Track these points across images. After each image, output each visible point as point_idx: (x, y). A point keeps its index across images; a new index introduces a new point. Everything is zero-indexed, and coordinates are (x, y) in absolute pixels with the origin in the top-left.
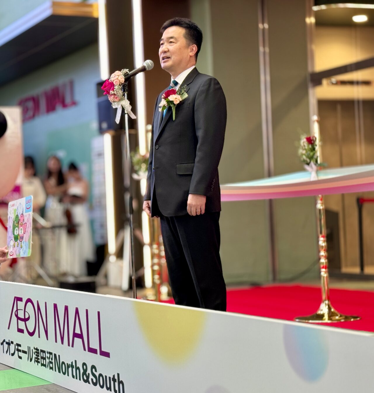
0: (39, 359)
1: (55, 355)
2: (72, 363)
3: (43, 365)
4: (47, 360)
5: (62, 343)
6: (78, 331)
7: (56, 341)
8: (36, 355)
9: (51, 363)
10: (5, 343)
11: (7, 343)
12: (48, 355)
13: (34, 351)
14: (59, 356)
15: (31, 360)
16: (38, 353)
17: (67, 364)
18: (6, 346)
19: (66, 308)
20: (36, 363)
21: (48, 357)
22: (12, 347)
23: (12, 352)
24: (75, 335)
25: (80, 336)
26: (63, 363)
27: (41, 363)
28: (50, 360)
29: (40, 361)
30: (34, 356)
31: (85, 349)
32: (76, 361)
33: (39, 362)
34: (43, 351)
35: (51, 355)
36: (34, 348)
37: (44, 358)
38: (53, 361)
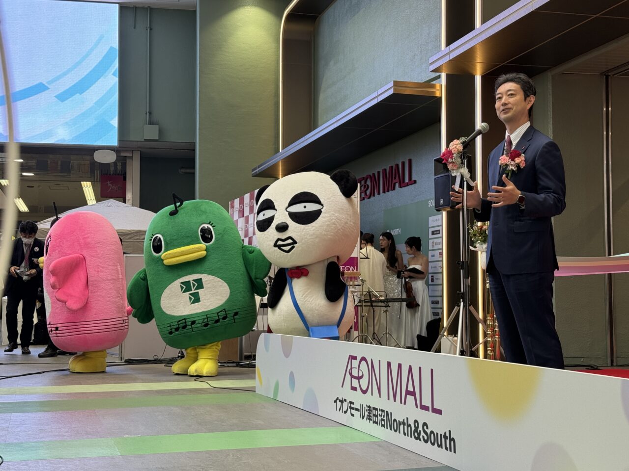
0: (371, 416)
1: (387, 412)
2: (404, 420)
4: (379, 418)
6: (410, 389)
7: (389, 399)
8: (369, 413)
9: (383, 420)
10: (338, 401)
11: (340, 401)
13: (367, 408)
14: (391, 413)
15: (363, 418)
16: (371, 411)
17: (399, 421)
18: (339, 403)
19: (400, 366)
20: (368, 421)
21: (380, 414)
22: (345, 405)
23: (345, 409)
24: (408, 393)
25: (413, 394)
26: (395, 420)
27: (373, 421)
28: (382, 417)
29: (372, 418)
30: (367, 413)
31: (417, 407)
32: (407, 419)
33: (370, 420)
34: (376, 409)
35: (383, 413)
36: (367, 405)
37: (376, 416)
38: (385, 418)
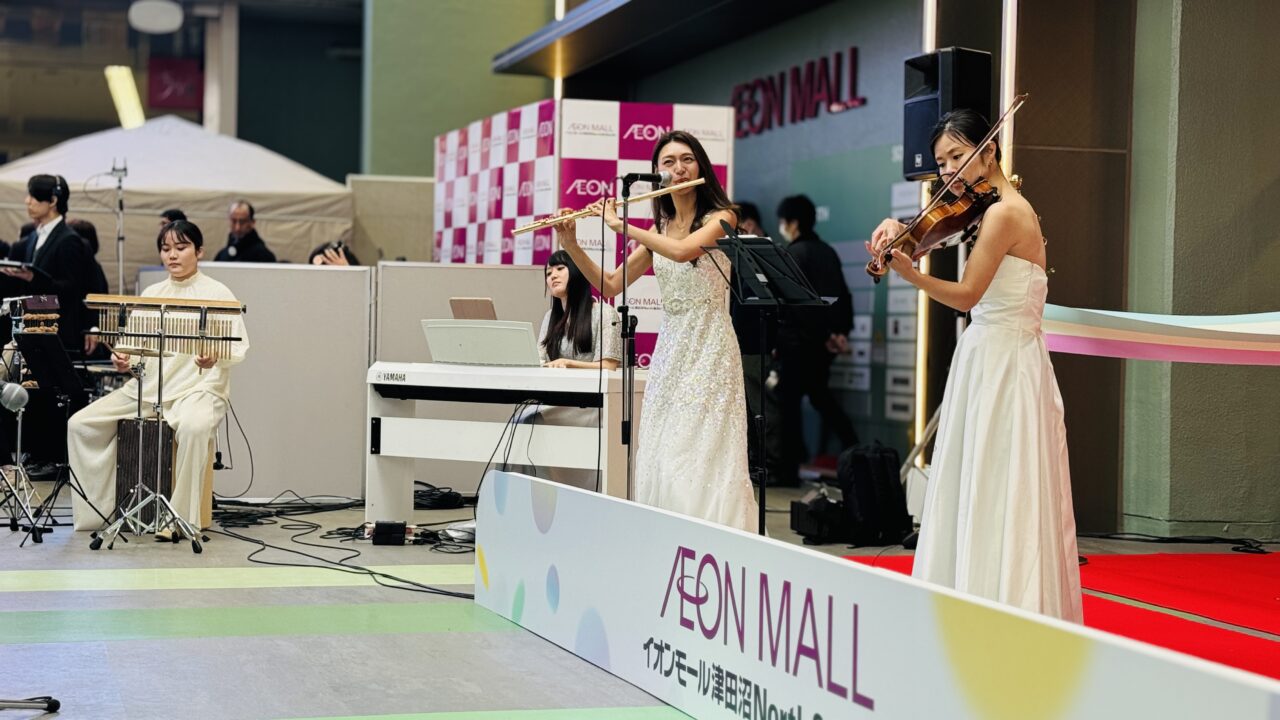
0: (721, 691)
1: (757, 688)
2: (792, 710)
3: (729, 705)
4: (740, 697)
5: (774, 662)
6: (808, 642)
7: (761, 658)
8: (717, 682)
9: (747, 703)
10: (652, 646)
11: (656, 646)
12: (742, 686)
13: (713, 672)
14: (765, 691)
15: (705, 691)
16: (721, 678)
17: (782, 712)
18: (654, 652)
19: (787, 587)
20: (716, 700)
21: (742, 689)
22: (667, 656)
23: (666, 667)
24: (803, 650)
25: (813, 653)
26: (773, 708)
27: (727, 702)
28: (746, 697)
29: (724, 695)
30: (713, 684)
31: (820, 685)
32: (800, 708)
33: (720, 698)
34: (733, 677)
35: (748, 688)
36: (714, 666)
37: (732, 692)
38: (752, 700)
